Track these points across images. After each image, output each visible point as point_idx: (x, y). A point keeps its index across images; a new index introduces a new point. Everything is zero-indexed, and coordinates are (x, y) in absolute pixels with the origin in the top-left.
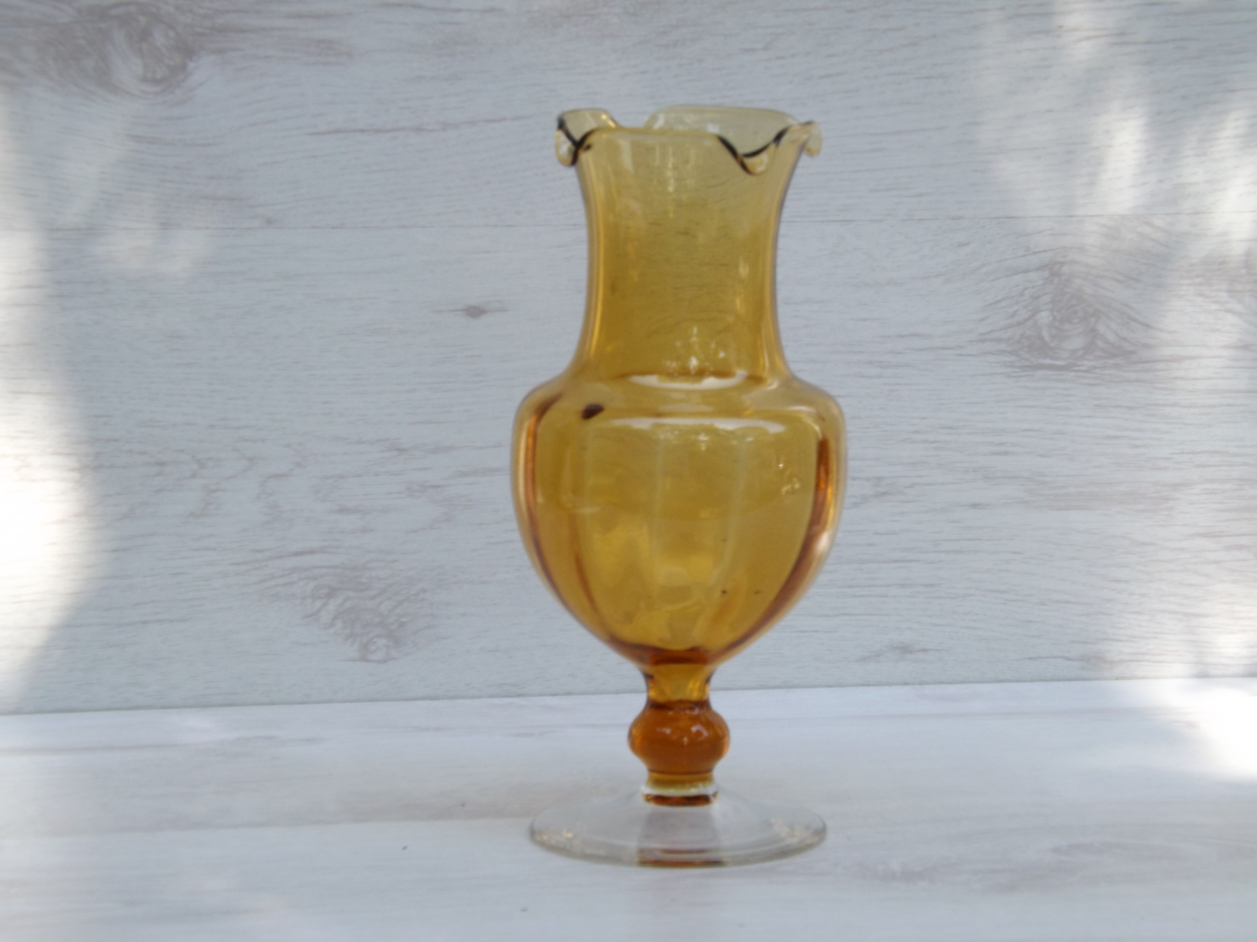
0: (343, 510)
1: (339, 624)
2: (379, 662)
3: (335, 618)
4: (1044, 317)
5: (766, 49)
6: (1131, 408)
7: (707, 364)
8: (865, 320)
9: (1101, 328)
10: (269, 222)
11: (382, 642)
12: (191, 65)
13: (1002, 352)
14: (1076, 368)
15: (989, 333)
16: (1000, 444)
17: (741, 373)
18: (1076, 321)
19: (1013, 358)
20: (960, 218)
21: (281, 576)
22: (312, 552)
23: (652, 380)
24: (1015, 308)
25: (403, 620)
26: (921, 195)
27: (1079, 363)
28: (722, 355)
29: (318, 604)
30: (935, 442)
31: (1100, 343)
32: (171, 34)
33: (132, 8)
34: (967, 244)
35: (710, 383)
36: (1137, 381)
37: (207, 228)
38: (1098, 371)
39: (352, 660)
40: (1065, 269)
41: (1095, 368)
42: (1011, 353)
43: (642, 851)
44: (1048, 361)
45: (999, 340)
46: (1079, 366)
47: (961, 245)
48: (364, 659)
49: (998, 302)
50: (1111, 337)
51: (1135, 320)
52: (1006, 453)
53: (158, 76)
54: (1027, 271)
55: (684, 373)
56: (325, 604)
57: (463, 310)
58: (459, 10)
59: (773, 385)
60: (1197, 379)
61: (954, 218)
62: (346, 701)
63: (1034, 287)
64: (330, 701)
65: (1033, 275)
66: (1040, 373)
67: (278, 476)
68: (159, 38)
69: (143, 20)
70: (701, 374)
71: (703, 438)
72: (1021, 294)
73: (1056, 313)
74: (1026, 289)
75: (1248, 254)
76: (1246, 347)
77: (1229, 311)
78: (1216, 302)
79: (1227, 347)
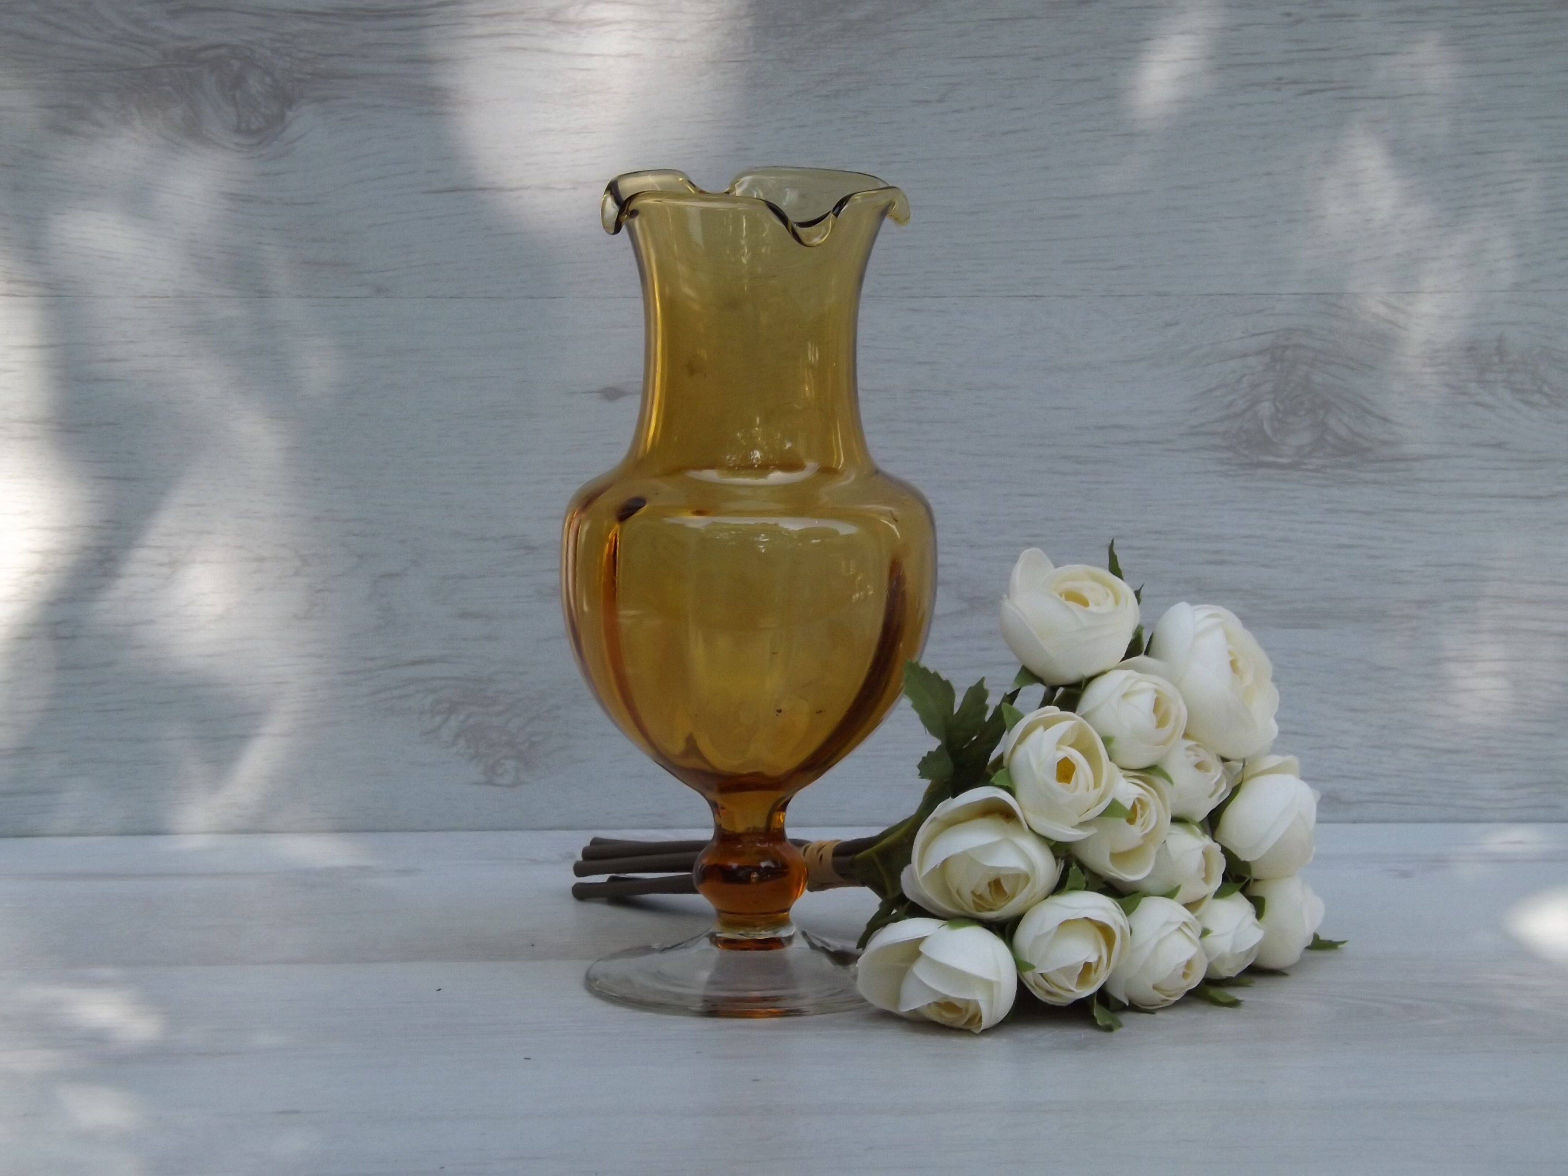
0: (465, 615)
1: (462, 742)
2: (508, 786)
3: (457, 736)
4: (1266, 408)
5: (940, 101)
6: (1367, 513)
7: (771, 457)
8: (1057, 408)
9: (1332, 422)
10: (380, 290)
11: (510, 764)
12: (290, 114)
13: (1215, 448)
14: (1304, 467)
15: (1202, 425)
16: (1216, 552)
17: (811, 466)
18: (1303, 413)
19: (1230, 454)
20: (1167, 294)
21: (396, 688)
22: (430, 661)
23: (711, 475)
24: (1231, 398)
25: (534, 739)
26: (1122, 267)
27: (1306, 461)
28: (788, 445)
29: (438, 719)
30: (1141, 548)
31: (1329, 438)
32: (268, 80)
33: (223, 51)
34: (1177, 324)
35: (777, 477)
36: (1375, 482)
37: (309, 296)
38: (1328, 470)
39: (476, 783)
40: (1289, 353)
41: (1324, 466)
42: (1227, 448)
43: (706, 1000)
44: (1271, 459)
45: (1214, 434)
46: (1305, 464)
47: (1168, 325)
48: (490, 783)
49: (1212, 390)
50: (1343, 432)
51: (1369, 413)
52: (1222, 562)
53: (254, 127)
54: (1245, 355)
55: (746, 467)
56: (446, 720)
57: (599, 392)
58: (590, 55)
59: (848, 480)
60: (1442, 481)
61: (1159, 295)
62: (470, 830)
63: (1252, 374)
64: (454, 829)
65: (1252, 361)
66: (1260, 472)
67: (391, 575)
68: (254, 84)
69: (236, 64)
70: (765, 468)
71: (763, 538)
72: (1239, 381)
73: (1278, 404)
74: (1244, 376)
75: (1500, 340)
76: (1499, 446)
77: (1479, 404)
78: (1464, 394)
79: (1477, 445)
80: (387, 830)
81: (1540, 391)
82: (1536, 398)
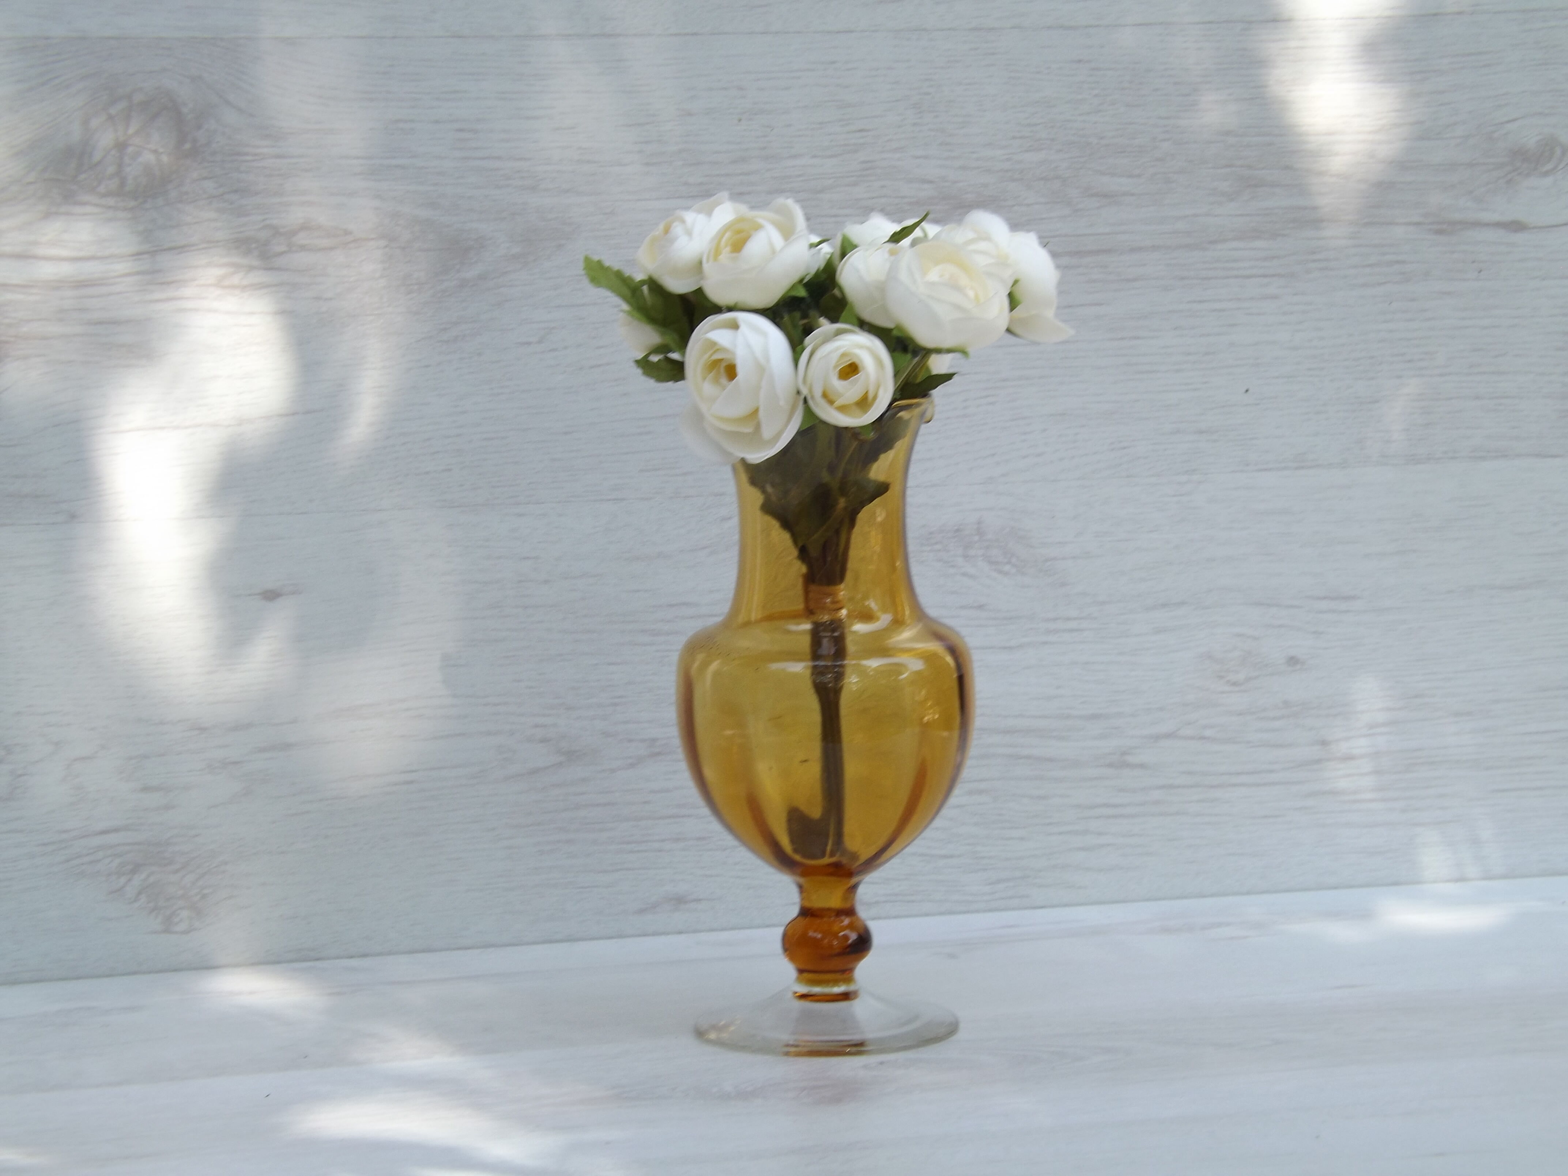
0: (146, 789)
1: (143, 898)
2: (182, 933)
3: (139, 893)
8: (637, 591)
11: (185, 914)
20: (721, 495)
21: (87, 855)
22: (116, 830)
25: (206, 891)
26: (684, 473)
29: (123, 880)
34: (727, 519)
37: (13, 524)
39: (156, 932)
47: (722, 520)
48: (167, 931)
56: (130, 880)
57: (259, 594)
61: (715, 495)
67: (83, 759)
75: (979, 523)
76: (981, 607)
77: (965, 574)
78: (953, 566)
79: (963, 607)
80: (78, 978)
81: (1009, 563)
82: (1007, 568)
